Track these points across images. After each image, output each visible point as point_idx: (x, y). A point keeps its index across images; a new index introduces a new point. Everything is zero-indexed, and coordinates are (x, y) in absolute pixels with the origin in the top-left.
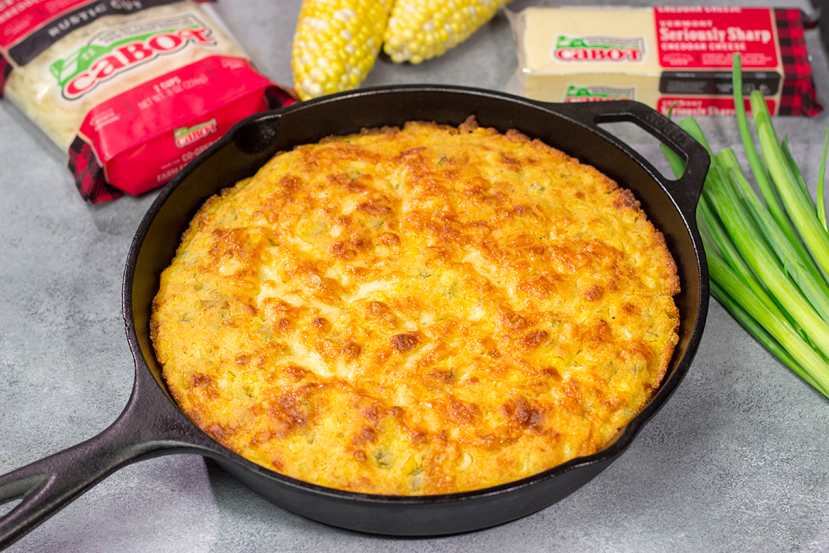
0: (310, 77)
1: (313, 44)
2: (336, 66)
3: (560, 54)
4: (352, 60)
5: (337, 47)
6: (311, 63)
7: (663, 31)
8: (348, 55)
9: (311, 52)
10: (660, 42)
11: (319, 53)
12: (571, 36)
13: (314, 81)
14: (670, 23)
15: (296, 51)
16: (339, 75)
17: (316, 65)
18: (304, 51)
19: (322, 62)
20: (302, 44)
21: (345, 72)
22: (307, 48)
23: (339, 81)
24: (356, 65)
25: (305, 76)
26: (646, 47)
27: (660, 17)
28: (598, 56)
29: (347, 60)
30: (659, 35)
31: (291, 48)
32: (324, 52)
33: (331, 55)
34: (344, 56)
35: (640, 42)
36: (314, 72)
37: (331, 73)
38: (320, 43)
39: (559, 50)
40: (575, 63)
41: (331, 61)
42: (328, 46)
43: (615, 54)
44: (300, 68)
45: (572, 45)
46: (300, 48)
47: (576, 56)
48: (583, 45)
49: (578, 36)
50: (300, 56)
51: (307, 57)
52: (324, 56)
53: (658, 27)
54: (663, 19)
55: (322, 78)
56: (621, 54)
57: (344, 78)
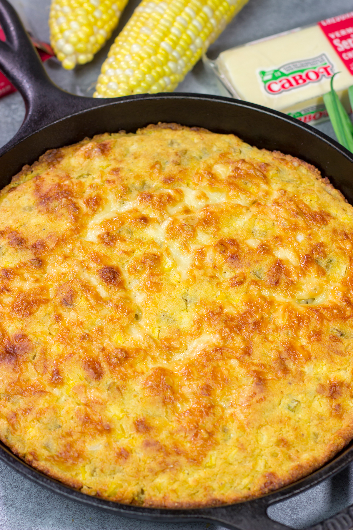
0: (63, 37)
1: (67, 9)
2: (86, 29)
3: (269, 88)
4: (99, 23)
5: (87, 13)
6: (65, 26)
7: (336, 42)
8: (96, 19)
9: (66, 15)
10: (340, 54)
11: (71, 17)
12: (270, 69)
13: (67, 41)
14: (337, 34)
15: (53, 13)
16: (88, 36)
17: (70, 28)
18: (60, 14)
19: (74, 25)
20: (58, 7)
21: (93, 34)
22: (62, 11)
23: (88, 41)
24: (102, 27)
25: (59, 36)
26: (332, 61)
27: (328, 30)
28: (301, 81)
29: (95, 24)
30: (335, 47)
31: (49, 11)
32: (77, 16)
33: (81, 19)
34: (92, 20)
35: (324, 57)
36: (67, 33)
37: (81, 35)
38: (73, 9)
39: (267, 84)
40: (285, 93)
41: (81, 25)
42: (79, 12)
43: (312, 76)
44: (55, 29)
45: (274, 78)
46: (57, 11)
47: (283, 86)
48: (283, 74)
49: (276, 68)
50: (57, 18)
51: (62, 20)
52: (76, 20)
53: (331, 40)
54: (331, 32)
55: (73, 39)
56: (317, 75)
57: (92, 39)
